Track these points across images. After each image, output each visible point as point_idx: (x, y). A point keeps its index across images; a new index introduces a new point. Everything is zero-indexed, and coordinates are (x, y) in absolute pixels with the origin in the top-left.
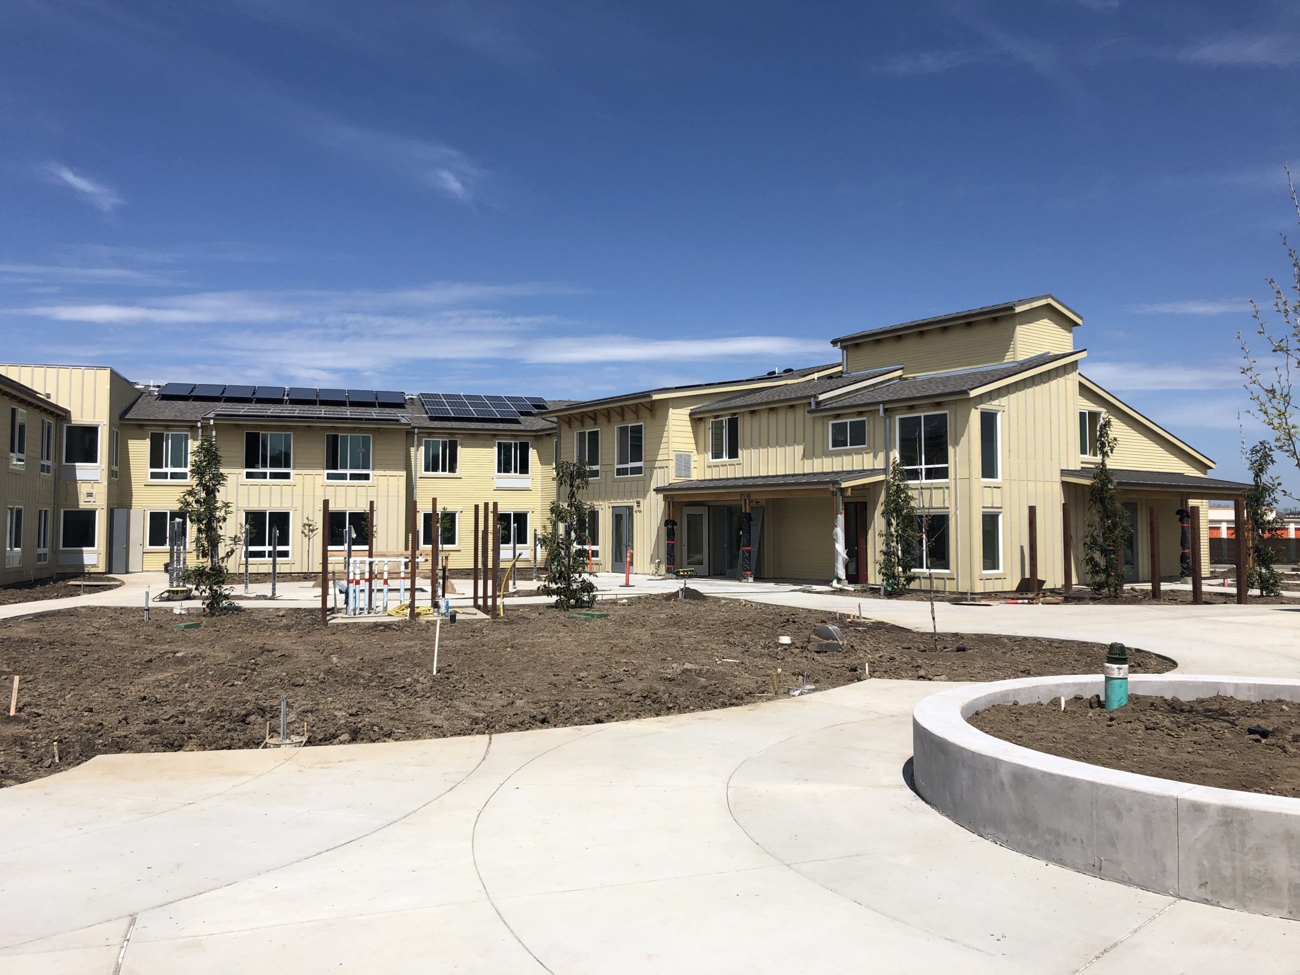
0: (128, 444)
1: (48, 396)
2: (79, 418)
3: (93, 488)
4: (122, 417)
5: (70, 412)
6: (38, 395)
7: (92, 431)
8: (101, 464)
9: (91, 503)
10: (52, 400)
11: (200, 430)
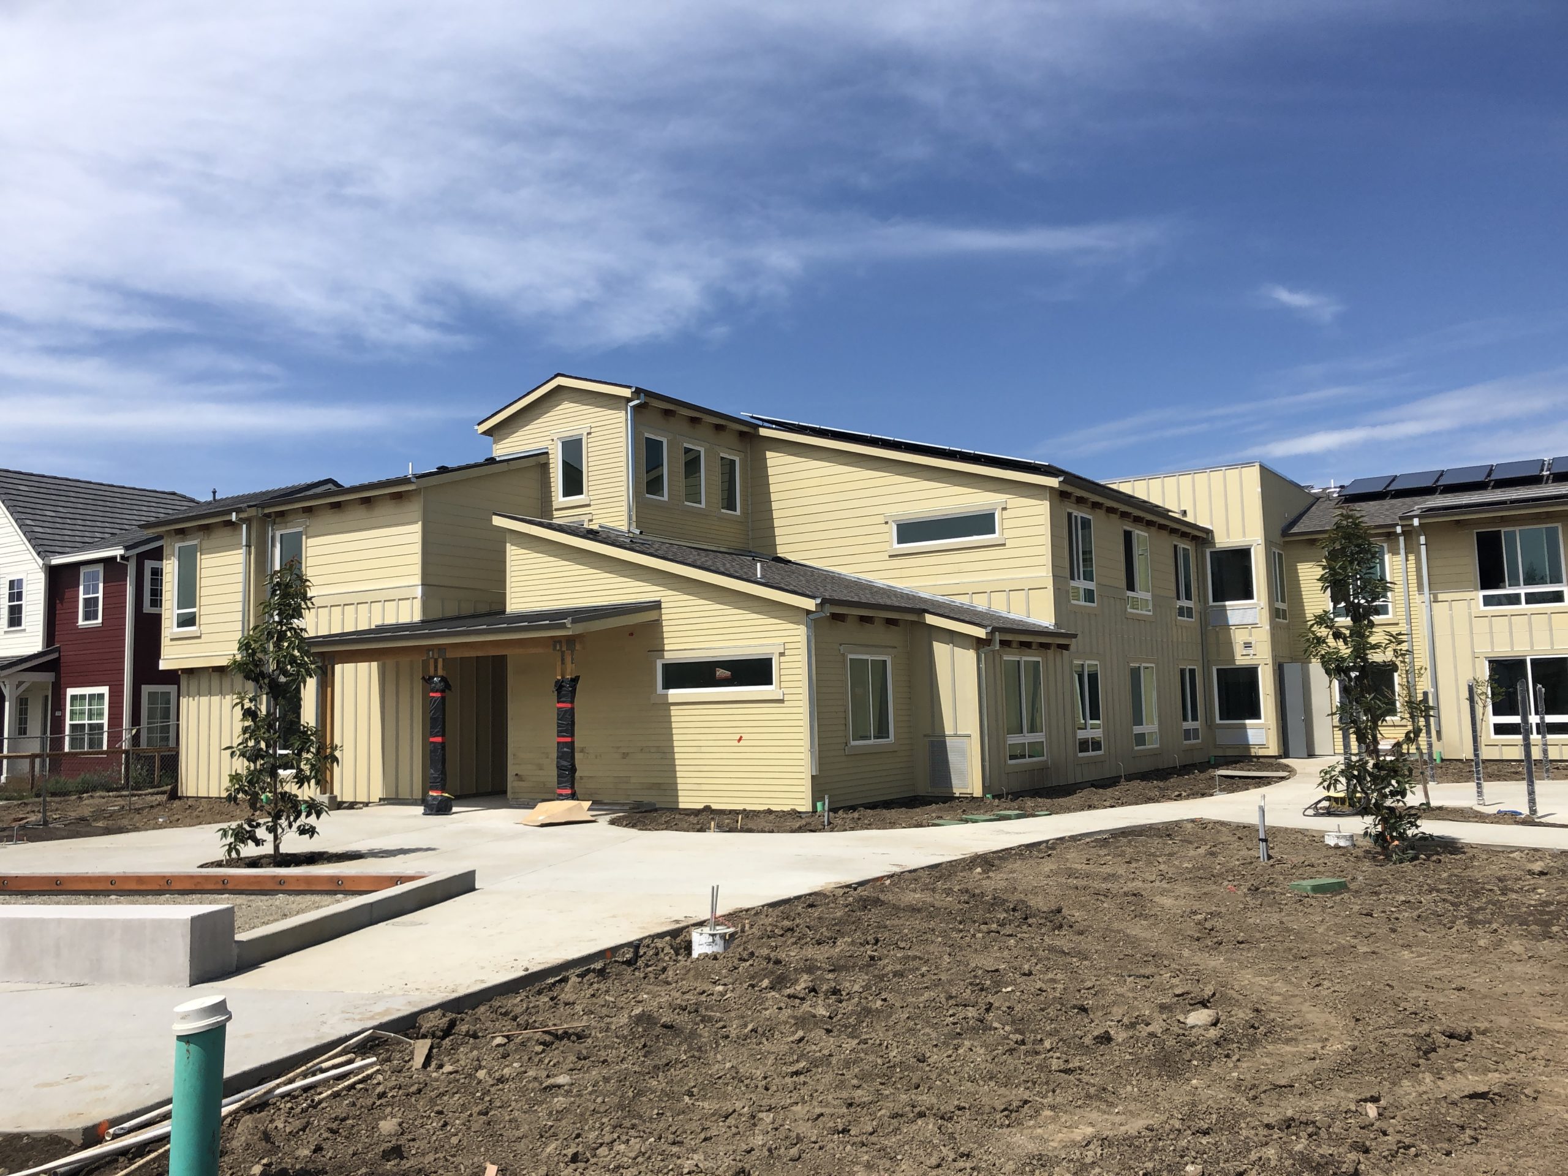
0: (1297, 569)
1: (1184, 513)
2: (1224, 540)
3: (1250, 635)
4: (1285, 532)
5: (1212, 532)
6: (1170, 514)
7: (1242, 555)
8: (1259, 600)
9: (1251, 656)
10: (1189, 519)
11: (1402, 539)
